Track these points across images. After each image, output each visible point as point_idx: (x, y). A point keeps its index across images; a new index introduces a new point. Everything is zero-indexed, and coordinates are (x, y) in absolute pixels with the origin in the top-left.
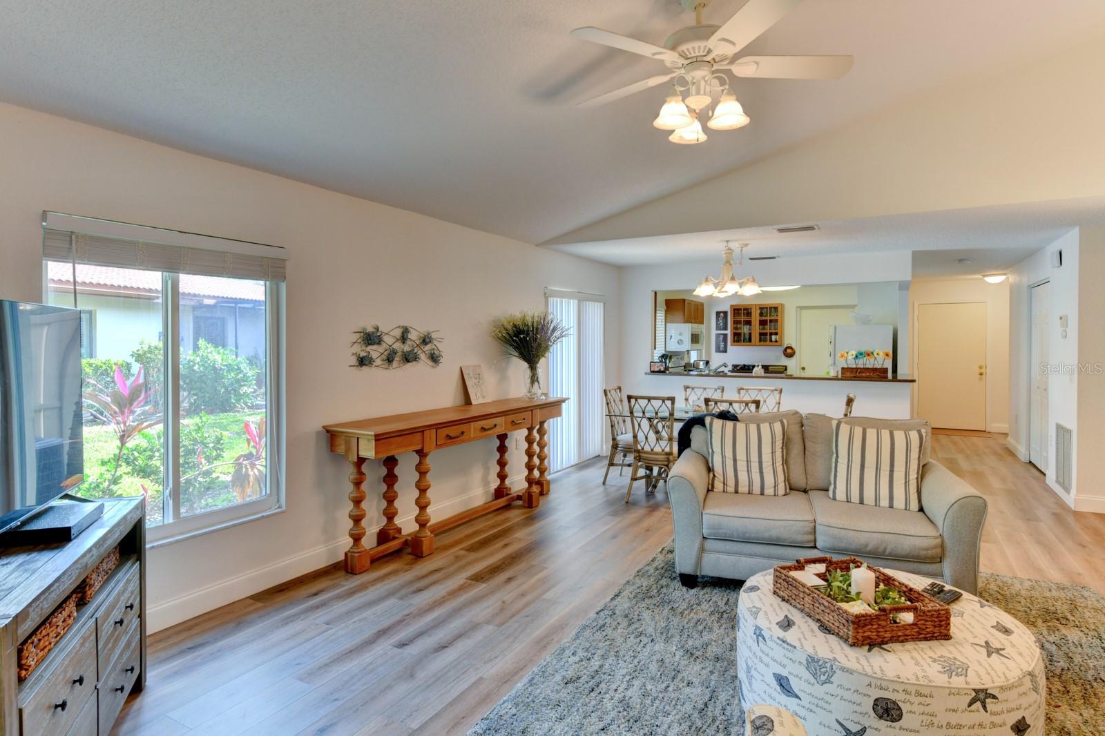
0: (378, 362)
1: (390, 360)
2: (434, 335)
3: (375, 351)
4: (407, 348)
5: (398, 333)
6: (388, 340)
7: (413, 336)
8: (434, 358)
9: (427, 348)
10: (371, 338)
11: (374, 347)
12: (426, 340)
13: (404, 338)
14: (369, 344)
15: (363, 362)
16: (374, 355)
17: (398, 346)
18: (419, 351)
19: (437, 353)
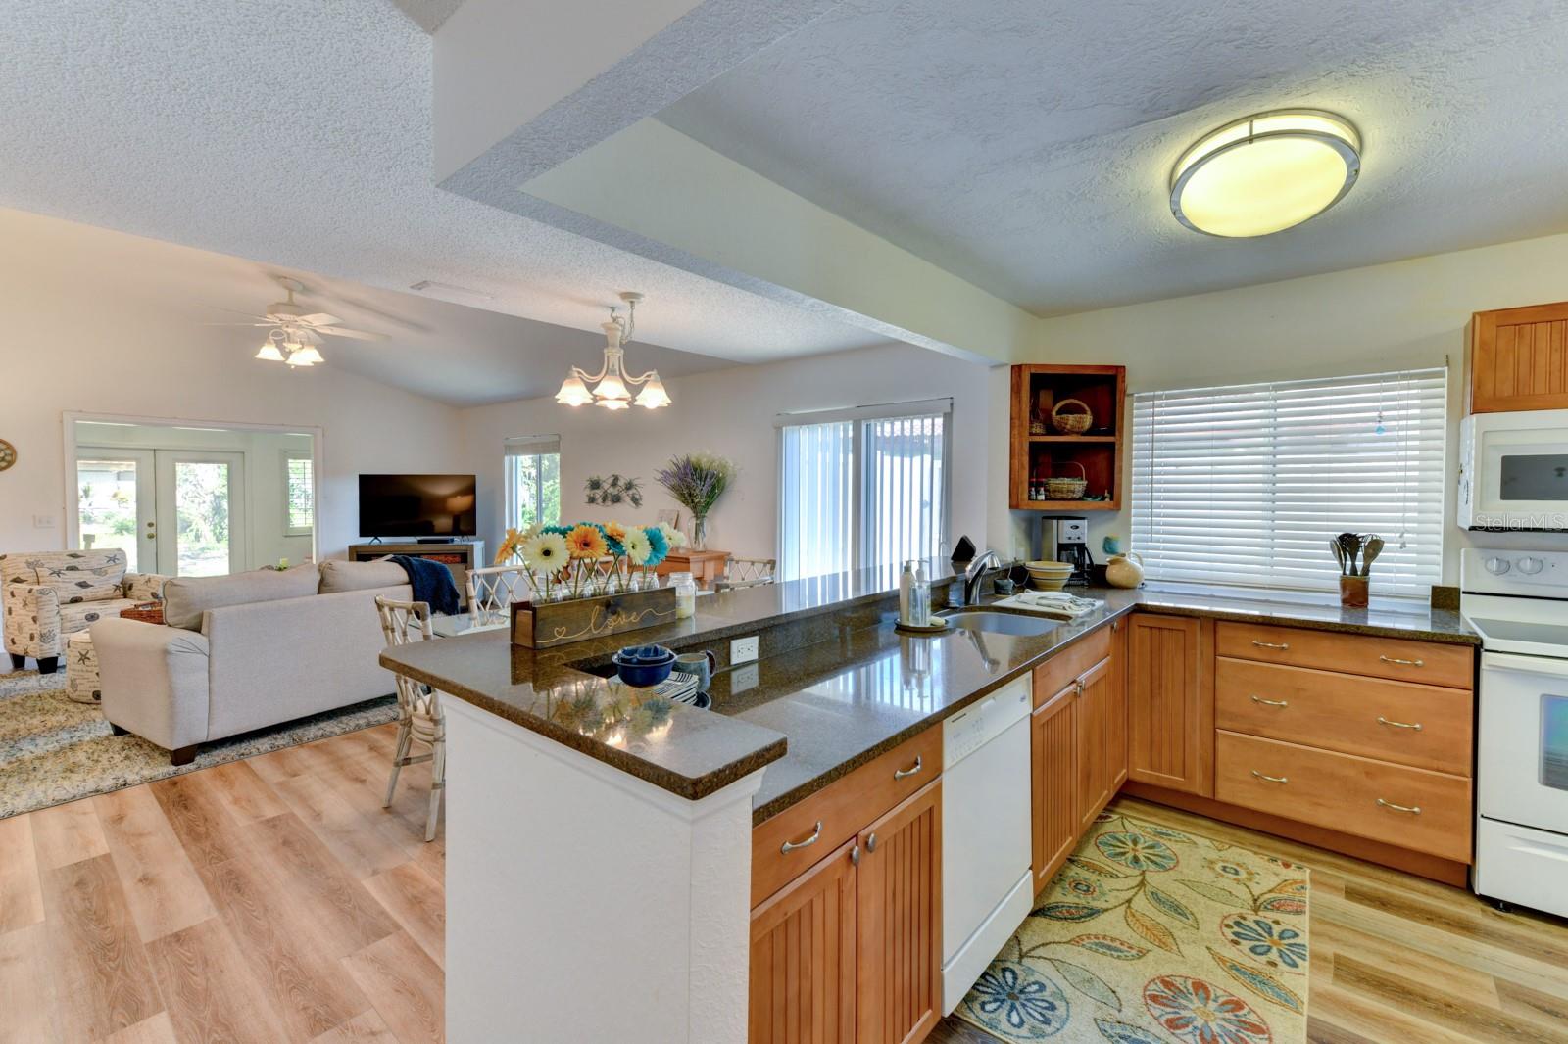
0: (600, 501)
1: (604, 500)
2: (635, 482)
3: (598, 493)
4: (616, 491)
5: (611, 480)
6: (606, 486)
7: (622, 483)
8: (636, 501)
9: (631, 492)
10: (595, 485)
11: (596, 491)
12: (629, 486)
13: (614, 484)
14: (594, 489)
15: (592, 500)
16: (597, 496)
17: (611, 490)
18: (624, 494)
19: (637, 496)
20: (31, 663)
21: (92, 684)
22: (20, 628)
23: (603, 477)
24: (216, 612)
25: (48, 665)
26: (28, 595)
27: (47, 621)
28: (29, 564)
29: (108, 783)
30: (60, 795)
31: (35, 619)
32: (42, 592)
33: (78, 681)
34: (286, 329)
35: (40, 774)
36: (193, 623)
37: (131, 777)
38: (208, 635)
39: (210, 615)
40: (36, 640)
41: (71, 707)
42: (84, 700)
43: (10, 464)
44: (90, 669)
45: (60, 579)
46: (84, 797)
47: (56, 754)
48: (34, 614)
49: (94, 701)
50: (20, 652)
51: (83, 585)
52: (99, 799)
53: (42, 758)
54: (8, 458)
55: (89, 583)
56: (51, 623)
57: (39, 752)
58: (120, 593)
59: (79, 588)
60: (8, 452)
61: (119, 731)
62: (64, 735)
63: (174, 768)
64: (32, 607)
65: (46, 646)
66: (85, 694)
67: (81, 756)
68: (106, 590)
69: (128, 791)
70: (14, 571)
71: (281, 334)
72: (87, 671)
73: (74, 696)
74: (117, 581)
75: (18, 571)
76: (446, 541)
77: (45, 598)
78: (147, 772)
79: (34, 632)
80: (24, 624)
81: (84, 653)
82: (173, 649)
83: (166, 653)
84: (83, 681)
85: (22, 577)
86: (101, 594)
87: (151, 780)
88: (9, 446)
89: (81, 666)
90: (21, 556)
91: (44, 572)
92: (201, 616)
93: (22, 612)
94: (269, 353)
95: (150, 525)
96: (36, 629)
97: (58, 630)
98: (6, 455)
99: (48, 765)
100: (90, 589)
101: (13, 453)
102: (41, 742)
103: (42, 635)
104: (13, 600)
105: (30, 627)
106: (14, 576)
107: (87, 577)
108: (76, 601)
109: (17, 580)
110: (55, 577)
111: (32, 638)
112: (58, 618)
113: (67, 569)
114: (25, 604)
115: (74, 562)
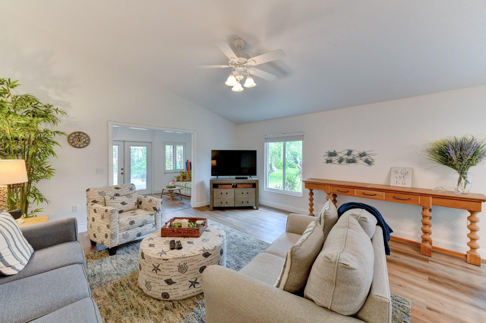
1: (340, 161)
2: (367, 153)
3: (334, 158)
4: (350, 157)
5: (347, 152)
6: (341, 155)
7: (355, 153)
8: (368, 162)
9: (364, 158)
10: (332, 154)
11: (334, 157)
12: (362, 155)
13: (349, 154)
14: (331, 156)
15: (329, 162)
16: (333, 160)
17: (346, 157)
18: (358, 159)
19: (370, 160)
21: (162, 288)
22: (99, 229)
23: (337, 151)
26: (105, 213)
27: (114, 227)
28: (100, 193)
31: (108, 227)
32: (112, 212)
33: (151, 284)
40: (109, 238)
42: (156, 297)
43: (88, 144)
44: (160, 277)
45: (114, 201)
48: (108, 224)
49: (162, 299)
50: (97, 241)
51: (123, 203)
54: (87, 142)
55: (126, 202)
56: (116, 228)
58: (137, 206)
59: (122, 205)
60: (87, 139)
64: (106, 220)
65: (113, 241)
66: (156, 293)
68: (132, 205)
70: (93, 197)
72: (159, 278)
73: (149, 293)
74: (135, 201)
75: (95, 197)
76: (247, 178)
77: (114, 215)
79: (107, 233)
80: (101, 228)
81: (156, 265)
84: (156, 285)
85: (97, 200)
86: (130, 208)
88: (87, 136)
89: (154, 274)
90: (96, 189)
91: (107, 198)
93: (101, 221)
95: (122, 169)
96: (108, 231)
97: (118, 231)
98: (86, 140)
100: (126, 206)
101: (89, 140)
103: (111, 235)
104: (95, 214)
105: (105, 230)
106: (93, 200)
107: (125, 199)
108: (121, 212)
109: (95, 202)
110: (112, 201)
111: (106, 236)
112: (118, 225)
113: (116, 195)
114: (103, 218)
115: (117, 191)
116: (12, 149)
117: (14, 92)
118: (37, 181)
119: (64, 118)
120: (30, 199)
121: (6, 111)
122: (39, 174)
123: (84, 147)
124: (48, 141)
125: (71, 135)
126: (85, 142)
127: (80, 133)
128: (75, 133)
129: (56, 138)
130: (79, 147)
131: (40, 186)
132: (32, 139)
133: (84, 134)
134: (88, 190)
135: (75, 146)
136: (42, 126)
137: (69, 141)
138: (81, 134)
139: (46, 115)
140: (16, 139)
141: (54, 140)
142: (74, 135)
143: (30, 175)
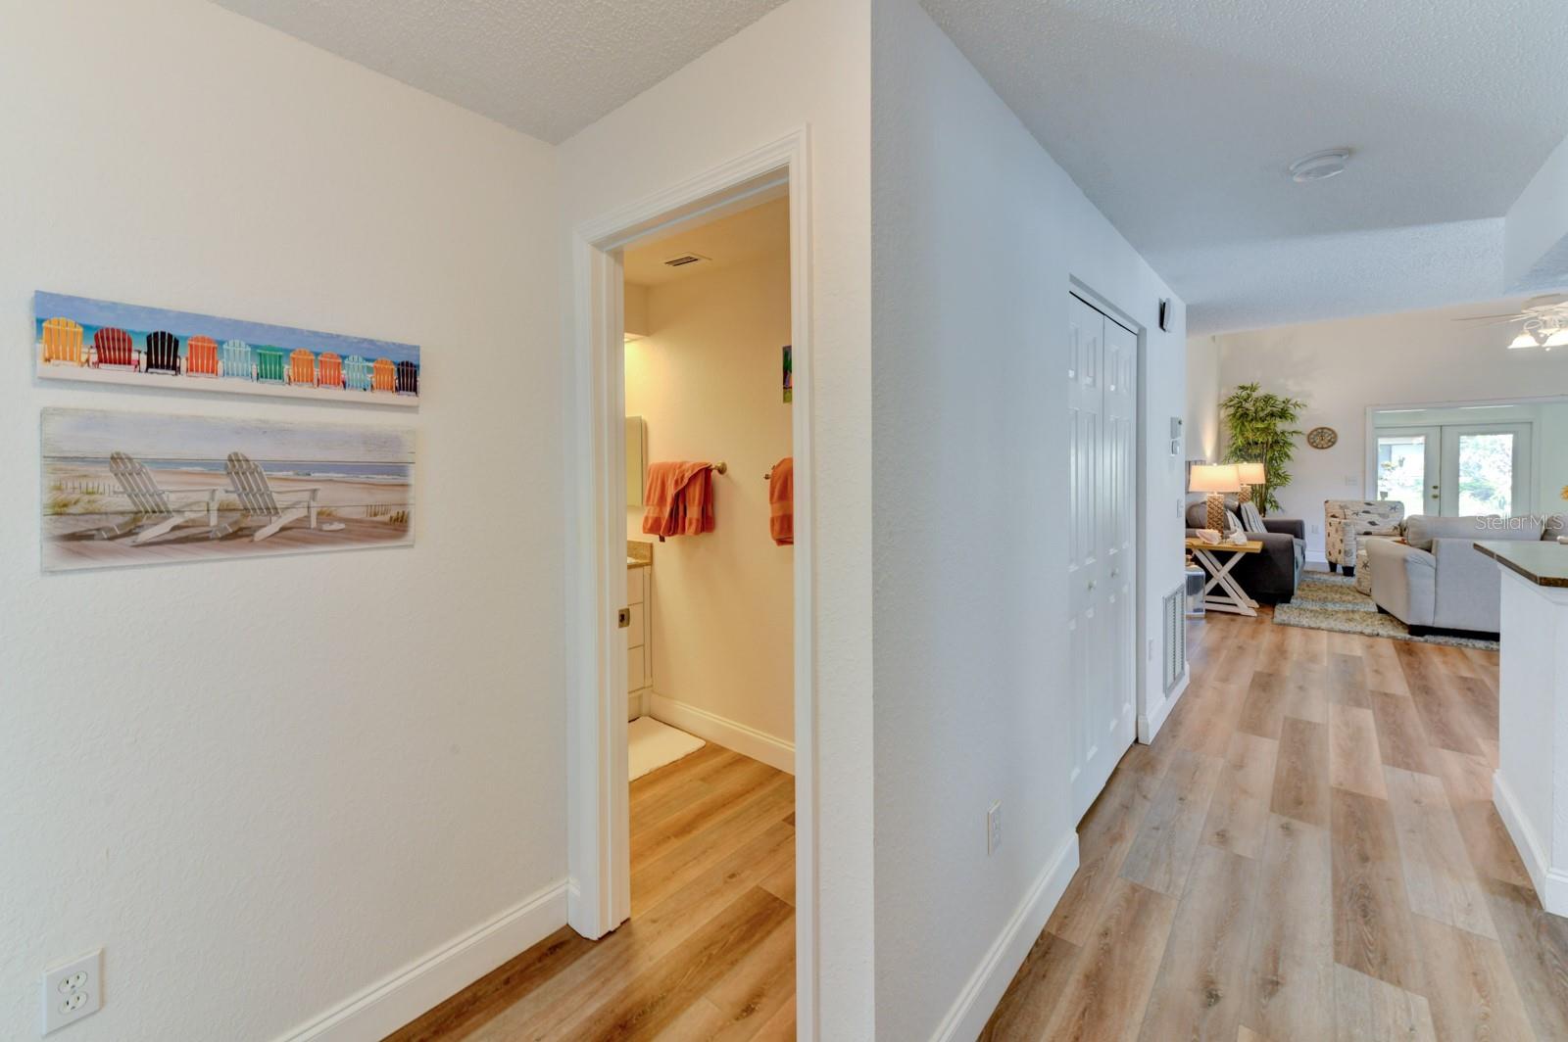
20: (1339, 569)
21: (1369, 582)
22: (1334, 545)
24: (1441, 540)
25: (1349, 571)
26: (1339, 526)
27: (1349, 543)
28: (1341, 507)
29: (1368, 631)
30: (1343, 628)
31: (1342, 541)
32: (1345, 524)
33: (1363, 583)
34: (1540, 318)
35: (1334, 617)
36: (1426, 546)
37: (1381, 632)
38: (1436, 555)
39: (1437, 542)
40: (1342, 554)
41: (1357, 595)
42: (1364, 592)
43: (1334, 443)
44: (1368, 573)
45: (1358, 519)
46: (1354, 633)
47: (1344, 612)
48: (1342, 538)
49: (1369, 592)
50: (1333, 561)
51: (1373, 523)
52: (1362, 637)
53: (1337, 612)
54: (1333, 440)
55: (1377, 523)
56: (1351, 545)
57: (1336, 609)
58: (1398, 532)
59: (1370, 525)
60: (1333, 435)
61: (1381, 610)
62: (1349, 605)
63: (1409, 636)
64: (1340, 533)
65: (1347, 559)
66: (1365, 589)
67: (1357, 616)
68: (1388, 529)
69: (1379, 639)
70: (1332, 511)
71: (1538, 323)
72: (1367, 575)
73: (1359, 589)
74: (1396, 524)
75: (1334, 511)
77: (1348, 528)
78: (1392, 633)
79: (1342, 549)
80: (1336, 543)
81: (1365, 563)
82: (1408, 558)
83: (1405, 561)
84: (1365, 581)
85: (1336, 515)
86: (1384, 531)
87: (1394, 638)
88: (1333, 432)
89: (1363, 571)
90: (1337, 501)
91: (1349, 512)
92: (1431, 542)
93: (1335, 536)
94: (1523, 341)
95: (1435, 488)
96: (1342, 547)
97: (1355, 550)
98: (1331, 438)
99: (1339, 615)
100: (1376, 527)
101: (1336, 436)
102: (1338, 605)
103: (1346, 552)
104: (1331, 529)
105: (1339, 546)
106: (1332, 514)
107: (1375, 518)
108: (1367, 534)
109: (1333, 516)
110: (1355, 516)
111: (1340, 552)
112: (1354, 543)
113: (1364, 512)
114: (1337, 531)
115: (1367, 508)
116: (1253, 454)
117: (1255, 395)
118: (1275, 489)
119: (1304, 412)
120: (1268, 506)
121: (1249, 419)
122: (1275, 481)
123: (1329, 447)
124: (1285, 443)
125: (1311, 434)
126: (1329, 441)
127: (1322, 429)
128: (1316, 430)
129: (1292, 439)
130: (1322, 448)
131: (1277, 494)
132: (1270, 442)
133: (1329, 429)
134: (1326, 502)
135: (1316, 447)
136: (1281, 425)
137: (1309, 441)
138: (1325, 431)
139: (1283, 414)
140: (1256, 443)
141: (1291, 441)
142: (1315, 433)
143: (1267, 480)
